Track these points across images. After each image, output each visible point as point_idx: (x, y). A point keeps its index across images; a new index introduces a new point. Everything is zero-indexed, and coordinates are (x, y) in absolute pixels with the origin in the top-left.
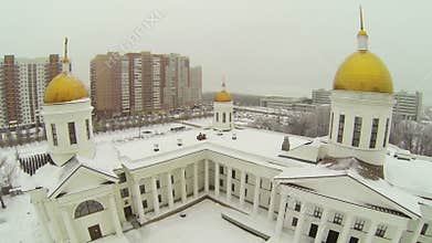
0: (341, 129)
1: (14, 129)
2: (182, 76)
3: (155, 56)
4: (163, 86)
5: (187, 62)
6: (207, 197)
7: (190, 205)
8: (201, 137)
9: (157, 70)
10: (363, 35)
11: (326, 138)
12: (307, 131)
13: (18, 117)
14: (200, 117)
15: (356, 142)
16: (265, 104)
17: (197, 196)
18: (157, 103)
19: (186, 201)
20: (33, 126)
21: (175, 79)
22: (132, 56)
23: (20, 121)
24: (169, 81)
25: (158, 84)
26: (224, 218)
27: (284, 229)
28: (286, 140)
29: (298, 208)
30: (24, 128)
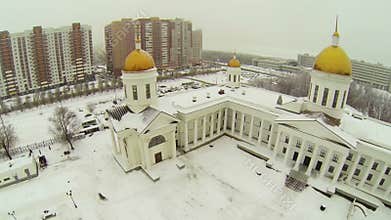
0: (316, 94)
1: (46, 89)
2: (186, 38)
3: (163, 21)
4: (170, 46)
5: (190, 26)
6: (225, 134)
7: (215, 139)
8: (221, 92)
9: (165, 33)
10: (336, 35)
11: (306, 98)
12: (293, 90)
13: (48, 79)
14: (203, 73)
15: (324, 102)
16: (256, 64)
17: (219, 133)
18: (165, 61)
19: (212, 137)
20: (61, 85)
21: (180, 40)
22: (143, 22)
23: (50, 82)
24: (175, 42)
25: (165, 45)
26: (239, 147)
27: (278, 155)
28: (280, 98)
29: (287, 141)
30: (53, 87)
